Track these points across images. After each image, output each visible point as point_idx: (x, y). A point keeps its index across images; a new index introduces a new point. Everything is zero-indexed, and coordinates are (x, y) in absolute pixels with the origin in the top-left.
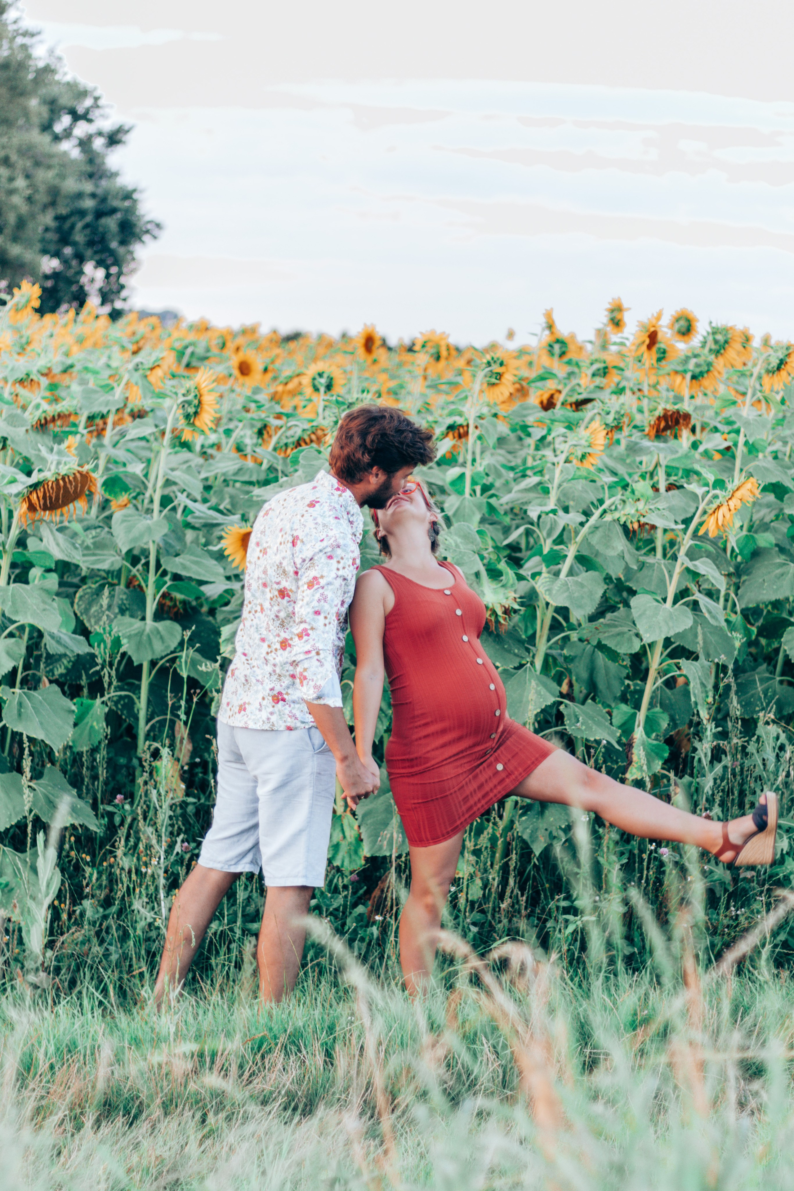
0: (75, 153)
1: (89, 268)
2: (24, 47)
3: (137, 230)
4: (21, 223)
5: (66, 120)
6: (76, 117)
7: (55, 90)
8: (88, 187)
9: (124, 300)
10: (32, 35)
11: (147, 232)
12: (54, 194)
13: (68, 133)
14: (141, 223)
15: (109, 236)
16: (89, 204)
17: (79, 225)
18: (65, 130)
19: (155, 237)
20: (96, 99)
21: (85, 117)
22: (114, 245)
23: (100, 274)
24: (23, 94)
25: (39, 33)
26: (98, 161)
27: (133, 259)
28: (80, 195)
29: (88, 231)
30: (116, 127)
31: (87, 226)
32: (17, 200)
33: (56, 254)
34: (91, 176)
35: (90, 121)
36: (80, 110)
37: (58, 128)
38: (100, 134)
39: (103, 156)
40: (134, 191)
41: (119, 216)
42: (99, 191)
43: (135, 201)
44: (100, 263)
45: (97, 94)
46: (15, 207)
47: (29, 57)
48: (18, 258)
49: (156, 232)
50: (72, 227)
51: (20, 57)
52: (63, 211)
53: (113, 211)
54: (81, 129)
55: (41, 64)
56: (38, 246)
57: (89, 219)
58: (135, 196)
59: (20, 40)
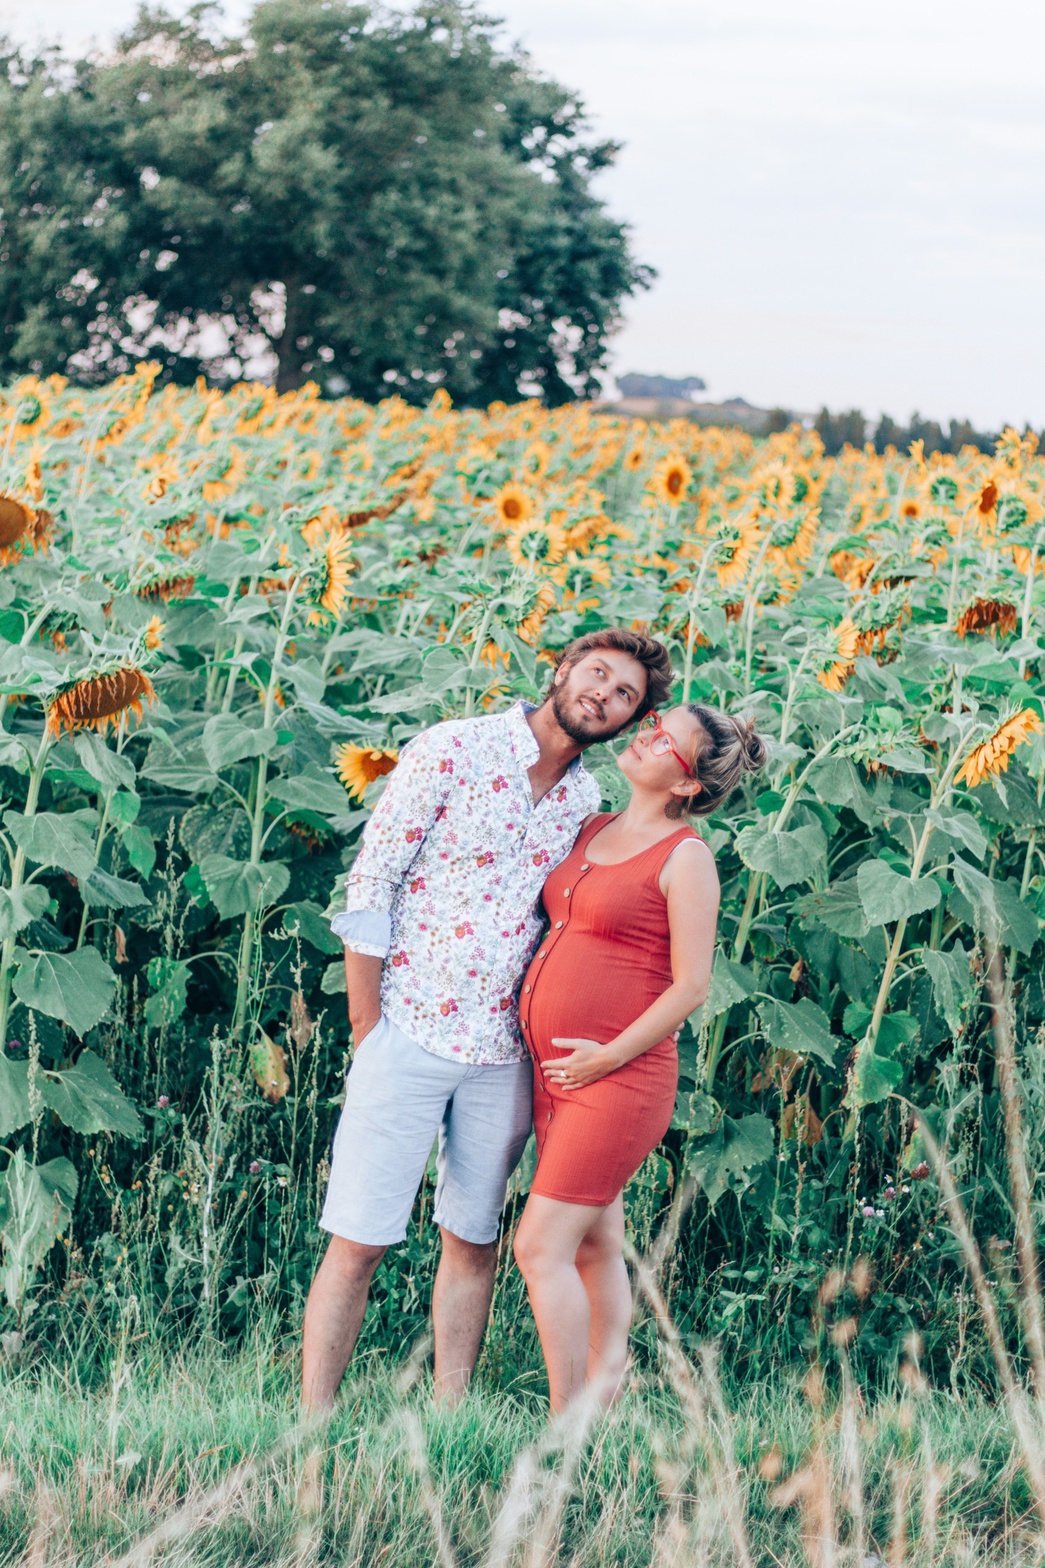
0: (549, 176)
1: (560, 325)
2: (482, 39)
3: (625, 277)
4: (469, 267)
5: (540, 133)
6: (553, 129)
7: (523, 94)
8: (562, 220)
9: (604, 367)
10: (494, 23)
11: (637, 280)
12: (514, 229)
13: (541, 151)
14: (629, 268)
15: (589, 285)
16: (563, 242)
17: (550, 269)
18: (538, 146)
19: (647, 287)
20: (578, 105)
21: (564, 130)
22: (594, 296)
23: (575, 334)
24: (478, 99)
25: (502, 21)
26: (577, 185)
27: (619, 315)
28: (551, 231)
29: (560, 278)
30: (600, 145)
31: (561, 271)
32: (462, 236)
33: (518, 308)
34: (567, 206)
35: (569, 134)
36: (558, 120)
37: (528, 143)
38: (581, 152)
39: (585, 183)
40: (623, 226)
41: (603, 259)
42: (578, 226)
43: (621, 239)
44: (577, 320)
45: (579, 99)
46: (460, 246)
47: (488, 52)
48: (463, 311)
49: (649, 280)
50: (541, 272)
51: (475, 50)
52: (525, 251)
53: (595, 253)
54: (559, 145)
55: (504, 59)
56: (492, 296)
57: (562, 262)
58: (624, 232)
59: (477, 30)
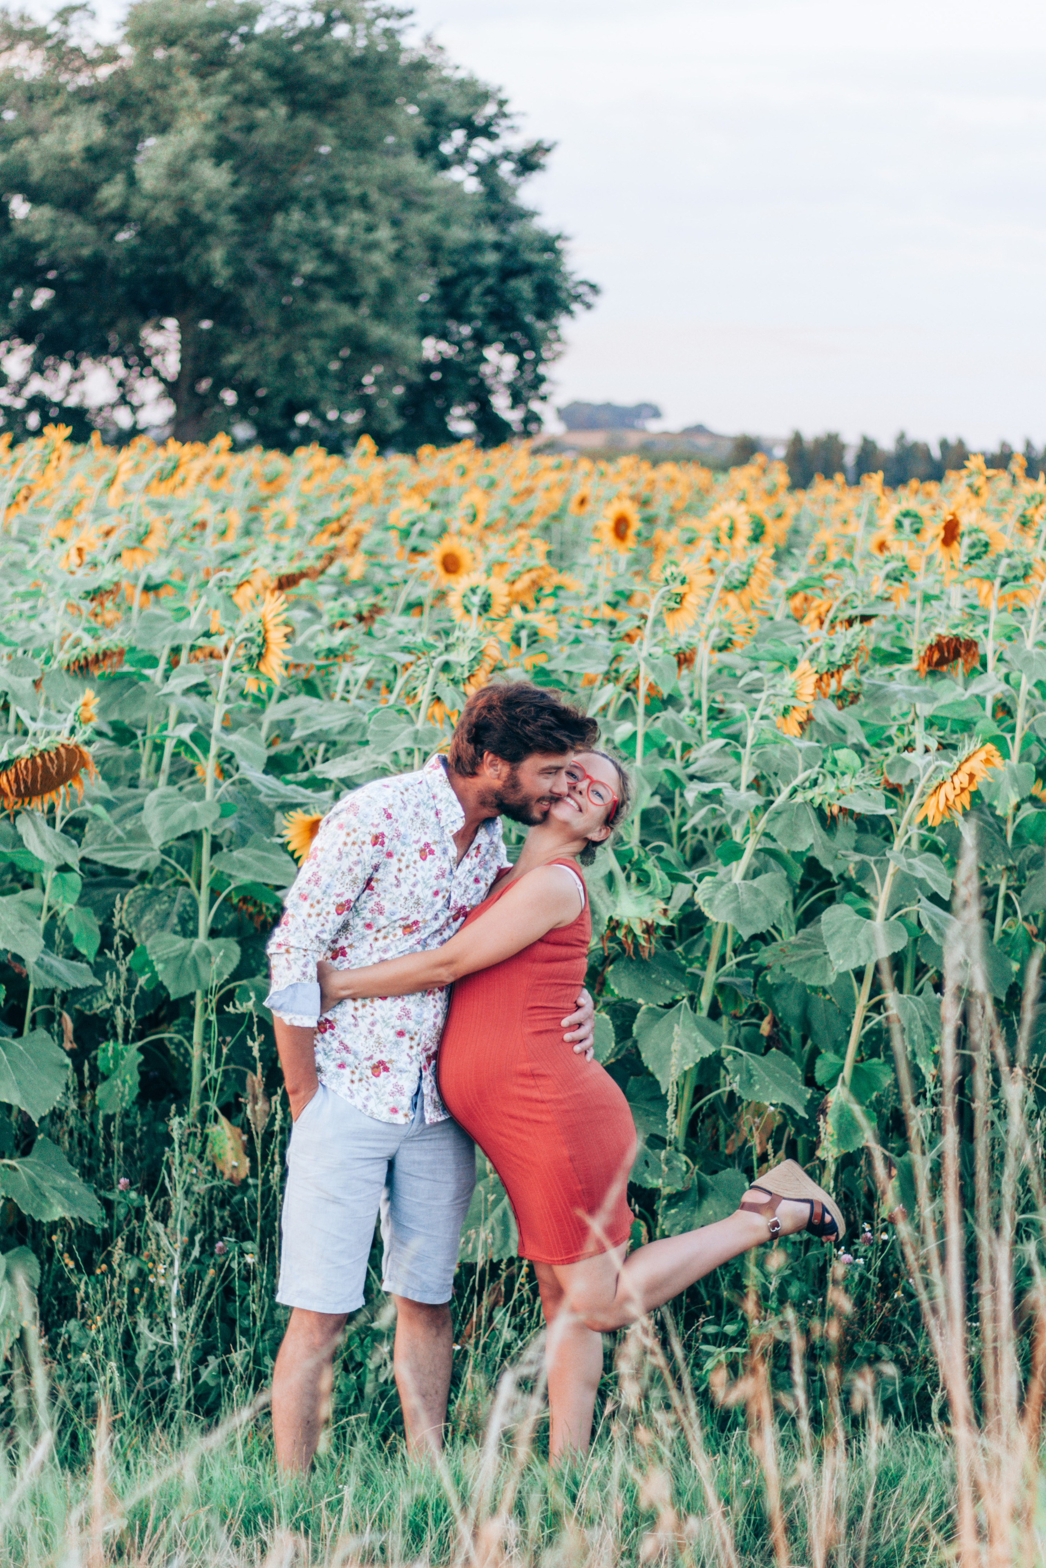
0: (472, 186)
1: (491, 353)
2: (389, 34)
3: (563, 295)
4: (387, 290)
5: (459, 136)
6: (475, 131)
7: (437, 93)
8: (489, 234)
9: (543, 399)
10: (401, 16)
11: (577, 298)
12: (435, 245)
13: (461, 156)
14: (569, 285)
15: (521, 305)
16: (491, 258)
17: (477, 290)
18: (457, 151)
19: (589, 306)
20: (502, 103)
21: (486, 132)
22: (529, 318)
23: (510, 362)
24: (388, 102)
25: (411, 12)
26: (505, 193)
27: (558, 339)
28: (477, 247)
29: (489, 299)
30: (529, 146)
31: (489, 291)
32: (377, 258)
33: (443, 335)
34: (493, 218)
35: (492, 136)
36: (479, 121)
37: (446, 149)
38: (507, 156)
39: (513, 190)
40: (559, 237)
41: (536, 277)
42: (506, 239)
43: (557, 253)
44: (511, 347)
45: (502, 96)
46: (375, 269)
47: (396, 49)
48: (383, 341)
49: (590, 298)
50: (467, 293)
51: (382, 47)
52: (449, 272)
53: (528, 269)
54: (481, 149)
55: (414, 57)
56: (415, 323)
57: (490, 281)
58: (559, 245)
59: (382, 23)
